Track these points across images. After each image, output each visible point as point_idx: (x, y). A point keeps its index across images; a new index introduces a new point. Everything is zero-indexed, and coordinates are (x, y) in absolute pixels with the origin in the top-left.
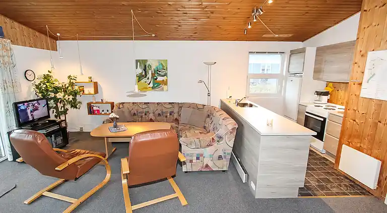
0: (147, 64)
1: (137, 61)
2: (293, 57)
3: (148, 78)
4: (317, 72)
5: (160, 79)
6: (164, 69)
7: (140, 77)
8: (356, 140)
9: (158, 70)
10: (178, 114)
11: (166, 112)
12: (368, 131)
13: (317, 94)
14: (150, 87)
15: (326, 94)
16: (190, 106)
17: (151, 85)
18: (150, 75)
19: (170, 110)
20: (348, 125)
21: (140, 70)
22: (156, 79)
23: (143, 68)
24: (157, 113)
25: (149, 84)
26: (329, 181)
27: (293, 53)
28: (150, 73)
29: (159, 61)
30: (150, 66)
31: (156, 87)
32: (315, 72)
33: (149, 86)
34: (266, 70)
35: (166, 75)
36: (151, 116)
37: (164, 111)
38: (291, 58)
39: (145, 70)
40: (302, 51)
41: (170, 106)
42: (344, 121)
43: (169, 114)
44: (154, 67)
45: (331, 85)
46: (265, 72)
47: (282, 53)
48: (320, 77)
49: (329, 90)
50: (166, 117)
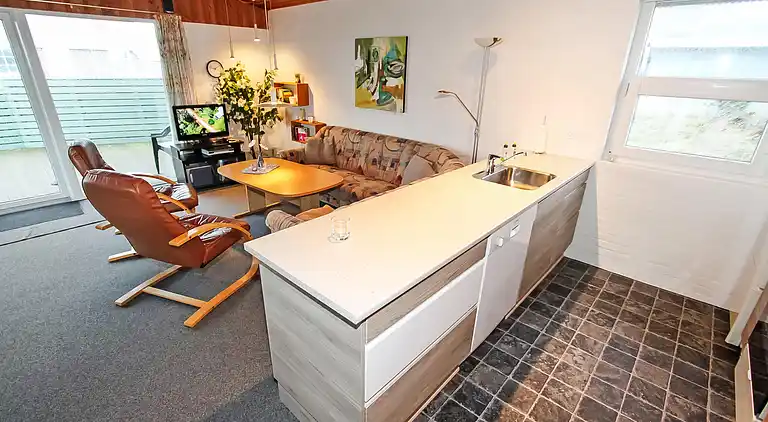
0: (372, 48)
1: (358, 41)
3: (372, 81)
5: (392, 82)
6: (399, 60)
7: (362, 77)
9: (388, 63)
11: (387, 160)
14: (374, 101)
17: (377, 96)
18: (375, 75)
19: (393, 156)
21: (361, 63)
22: (385, 83)
23: (366, 56)
24: (372, 156)
25: (373, 94)
28: (376, 68)
29: (392, 40)
30: (376, 53)
31: (385, 100)
33: (373, 98)
35: (402, 73)
36: (361, 162)
37: (384, 155)
39: (368, 62)
41: (398, 146)
43: (389, 165)
44: (382, 55)
50: (384, 169)
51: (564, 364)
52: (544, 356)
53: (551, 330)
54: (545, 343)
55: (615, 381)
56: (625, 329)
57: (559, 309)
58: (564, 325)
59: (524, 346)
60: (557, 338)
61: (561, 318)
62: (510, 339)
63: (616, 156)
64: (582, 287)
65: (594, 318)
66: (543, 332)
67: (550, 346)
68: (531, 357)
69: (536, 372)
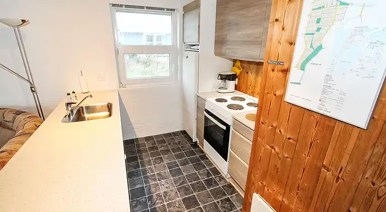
2: (187, 17)
13: (221, 79)
15: (233, 77)
32: (216, 43)
34: (155, 39)
38: (185, 20)
45: (238, 64)
46: (155, 43)
47: (172, 10)
48: (223, 51)
51: (164, 192)
52: (155, 197)
53: (146, 182)
54: (149, 189)
55: (183, 183)
56: (167, 158)
57: (141, 168)
58: (148, 174)
59: (144, 199)
60: (152, 183)
61: (145, 172)
62: (135, 202)
63: (125, 85)
64: (140, 151)
65: (155, 162)
66: (145, 185)
67: (153, 189)
68: (151, 202)
69: (159, 207)
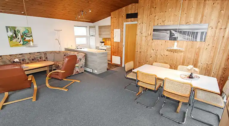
0: (16, 30)
1: (7, 27)
2: (91, 29)
3: (18, 39)
4: (100, 35)
5: (27, 39)
6: (30, 33)
7: (11, 38)
8: (115, 54)
9: (25, 34)
10: (45, 57)
11: (37, 58)
12: (117, 50)
13: (101, 43)
14: (21, 44)
15: (103, 42)
16: (51, 52)
17: (22, 43)
19: (39, 56)
20: (112, 50)
21: (10, 34)
22: (25, 39)
23: (13, 32)
25: (20, 42)
26: (111, 66)
27: (90, 27)
28: (19, 35)
29: (25, 28)
30: (19, 31)
31: (26, 44)
35: (31, 36)
36: (27, 61)
37: (35, 57)
39: (15, 33)
40: (94, 27)
41: (39, 54)
42: (111, 49)
43: (39, 59)
44: (22, 32)
45: (104, 39)
47: (86, 27)
49: (104, 41)
